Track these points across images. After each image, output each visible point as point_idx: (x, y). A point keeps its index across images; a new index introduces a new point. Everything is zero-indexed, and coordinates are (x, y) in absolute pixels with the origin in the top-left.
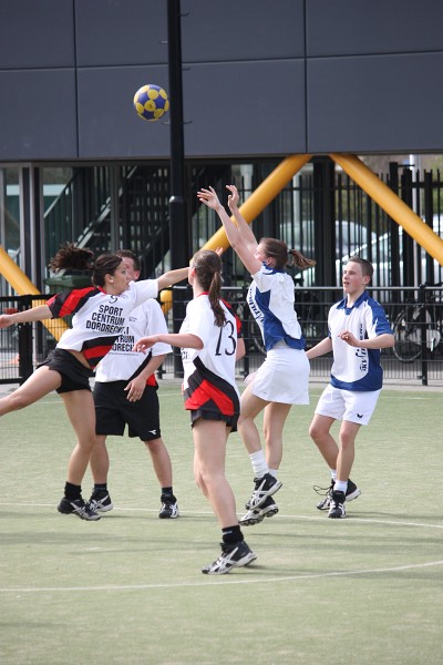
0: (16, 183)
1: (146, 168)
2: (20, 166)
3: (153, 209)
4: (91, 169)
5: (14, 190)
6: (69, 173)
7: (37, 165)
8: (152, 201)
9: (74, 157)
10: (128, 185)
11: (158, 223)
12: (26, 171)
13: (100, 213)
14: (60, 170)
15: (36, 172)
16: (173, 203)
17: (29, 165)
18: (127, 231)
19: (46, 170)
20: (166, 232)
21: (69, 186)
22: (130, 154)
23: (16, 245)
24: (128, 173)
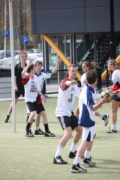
0: (69, 39)
1: (104, 35)
2: (70, 35)
3: (106, 45)
4: (89, 35)
5: (69, 41)
6: (83, 36)
7: (75, 34)
8: (105, 43)
9: (84, 32)
10: (99, 39)
11: (107, 49)
12: (72, 36)
13: (92, 47)
14: (81, 36)
15: (75, 36)
16: (111, 44)
17: (73, 34)
18: (99, 52)
19: (77, 36)
20: (109, 52)
21: (83, 40)
22: (99, 31)
23: (69, 56)
24: (99, 36)
